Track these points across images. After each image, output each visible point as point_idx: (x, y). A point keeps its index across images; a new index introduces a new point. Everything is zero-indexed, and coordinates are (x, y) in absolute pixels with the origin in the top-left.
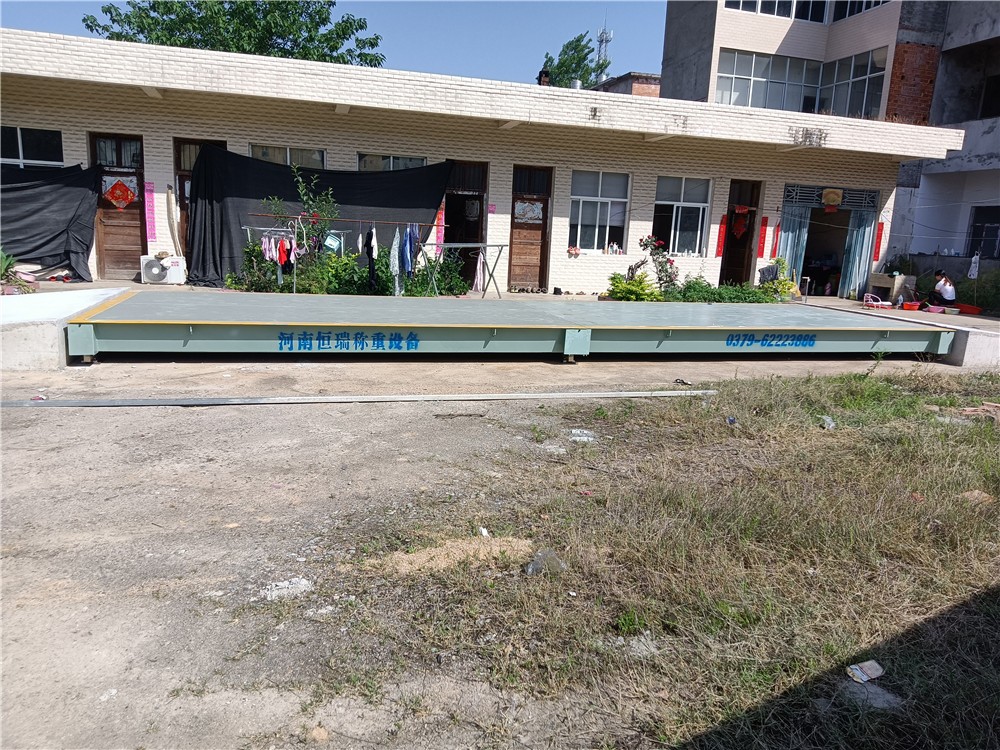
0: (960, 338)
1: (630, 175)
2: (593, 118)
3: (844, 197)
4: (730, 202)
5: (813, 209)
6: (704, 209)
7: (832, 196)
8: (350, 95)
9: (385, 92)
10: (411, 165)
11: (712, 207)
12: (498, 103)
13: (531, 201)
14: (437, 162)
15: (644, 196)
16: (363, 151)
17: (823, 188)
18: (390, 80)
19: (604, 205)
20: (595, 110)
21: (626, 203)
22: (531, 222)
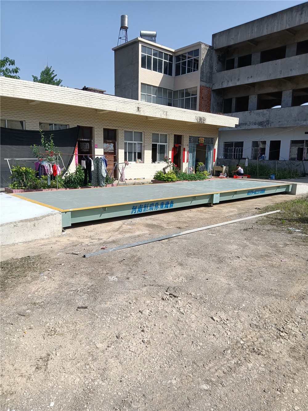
0: (294, 187)
1: (143, 133)
2: (138, 111)
3: (205, 141)
4: (175, 142)
5: (197, 144)
6: (166, 145)
7: (201, 140)
8: (46, 97)
9: (61, 97)
10: (62, 128)
11: (169, 145)
12: (105, 104)
13: (109, 143)
14: (73, 126)
15: (148, 141)
16: (42, 121)
17: (199, 137)
18: (63, 92)
19: (135, 144)
20: (138, 108)
21: (141, 144)
22: (110, 151)
